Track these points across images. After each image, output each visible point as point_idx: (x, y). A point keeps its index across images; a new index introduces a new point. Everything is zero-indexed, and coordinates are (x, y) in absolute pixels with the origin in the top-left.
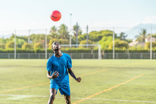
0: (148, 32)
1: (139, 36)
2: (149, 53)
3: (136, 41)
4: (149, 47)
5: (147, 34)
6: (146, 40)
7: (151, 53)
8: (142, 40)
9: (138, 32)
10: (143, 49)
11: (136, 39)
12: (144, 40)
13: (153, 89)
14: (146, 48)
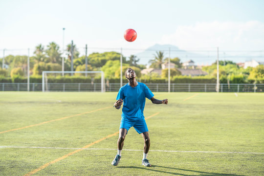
0: (165, 56)
1: (154, 60)
2: (166, 84)
3: (151, 67)
4: (167, 76)
5: (164, 58)
6: (163, 66)
7: (169, 84)
8: (157, 66)
9: (153, 56)
10: (158, 79)
11: (151, 64)
12: (160, 67)
13: (171, 133)
14: (163, 77)
